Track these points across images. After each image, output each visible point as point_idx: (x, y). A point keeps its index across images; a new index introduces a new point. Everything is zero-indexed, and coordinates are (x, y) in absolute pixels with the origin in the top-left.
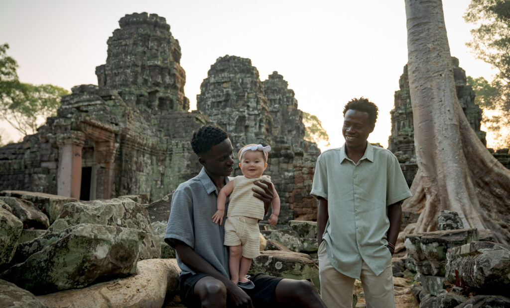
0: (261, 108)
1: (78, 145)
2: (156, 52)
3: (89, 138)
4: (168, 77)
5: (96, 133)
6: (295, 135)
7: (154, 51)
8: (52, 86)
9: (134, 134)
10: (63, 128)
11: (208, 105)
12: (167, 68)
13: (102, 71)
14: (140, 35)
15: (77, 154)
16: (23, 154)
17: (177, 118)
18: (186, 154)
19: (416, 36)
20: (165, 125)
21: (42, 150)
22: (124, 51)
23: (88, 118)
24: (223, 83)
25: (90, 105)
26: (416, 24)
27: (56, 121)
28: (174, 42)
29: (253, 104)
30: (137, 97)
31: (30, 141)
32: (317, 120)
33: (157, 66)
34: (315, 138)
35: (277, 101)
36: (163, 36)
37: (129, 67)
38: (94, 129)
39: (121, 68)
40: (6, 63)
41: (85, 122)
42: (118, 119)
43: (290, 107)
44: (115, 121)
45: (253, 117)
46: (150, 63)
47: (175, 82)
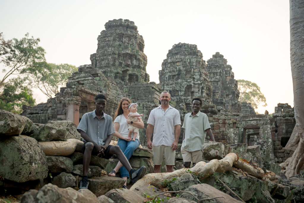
0: (203, 79)
1: (77, 105)
2: (128, 44)
3: (84, 100)
4: (135, 61)
5: (88, 97)
6: (231, 98)
7: (126, 44)
8: (68, 65)
9: (111, 98)
10: (70, 94)
11: (166, 78)
12: (134, 55)
13: (94, 58)
14: (117, 34)
15: (76, 110)
16: (47, 110)
17: (140, 87)
18: (145, 110)
19: (295, 30)
20: (132, 92)
21: (58, 107)
22: (107, 44)
23: (83, 88)
24: (177, 62)
25: (85, 80)
26: (295, 22)
27: (65, 90)
28: (140, 37)
29: (197, 77)
30: (115, 74)
31: (51, 102)
32: (257, 87)
33: (128, 54)
34: (255, 100)
35: (219, 74)
36: (132, 34)
37: (110, 55)
38: (87, 95)
39: (105, 55)
40: (38, 51)
41: (81, 91)
42: (102, 89)
43: (228, 78)
44: (100, 89)
45: (197, 86)
46: (123, 52)
47: (139, 64)
